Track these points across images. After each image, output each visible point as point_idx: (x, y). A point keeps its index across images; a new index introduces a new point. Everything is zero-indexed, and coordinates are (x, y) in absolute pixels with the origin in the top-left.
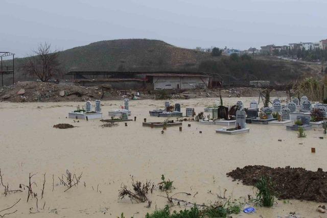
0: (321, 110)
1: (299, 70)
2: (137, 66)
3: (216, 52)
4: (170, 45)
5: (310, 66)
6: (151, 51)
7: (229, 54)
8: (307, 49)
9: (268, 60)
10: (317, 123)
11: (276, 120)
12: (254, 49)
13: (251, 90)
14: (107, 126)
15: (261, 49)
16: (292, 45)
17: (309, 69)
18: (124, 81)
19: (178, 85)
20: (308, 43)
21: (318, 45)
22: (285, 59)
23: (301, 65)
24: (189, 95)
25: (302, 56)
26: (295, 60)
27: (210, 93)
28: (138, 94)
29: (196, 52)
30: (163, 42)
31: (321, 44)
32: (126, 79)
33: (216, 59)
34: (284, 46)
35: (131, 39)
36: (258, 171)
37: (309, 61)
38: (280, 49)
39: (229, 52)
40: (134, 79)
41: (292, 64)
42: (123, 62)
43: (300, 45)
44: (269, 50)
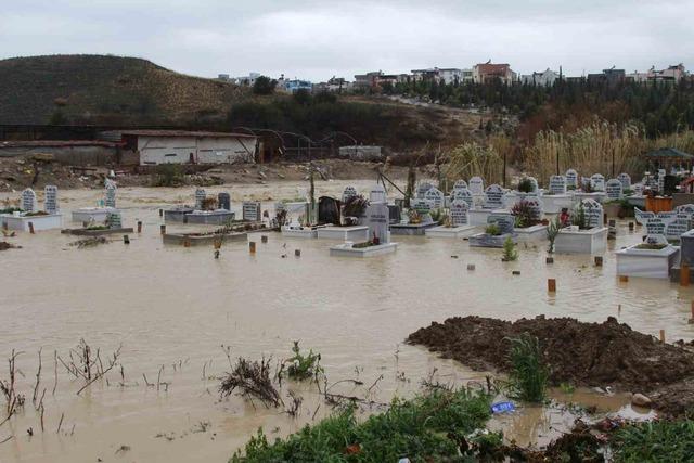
0: (532, 204)
1: (434, 125)
2: (94, 115)
3: (264, 85)
4: (165, 69)
5: (457, 117)
6: (123, 82)
7: (290, 91)
8: (448, 82)
9: (371, 103)
10: (526, 230)
11: (440, 224)
12: (341, 81)
13: (349, 165)
14: (87, 244)
15: (355, 80)
16: (419, 74)
17: (454, 123)
18: (71, 146)
19: (191, 155)
20: (451, 70)
21: (470, 73)
22: (406, 101)
23: (440, 114)
24: (222, 176)
25: (440, 96)
26: (425, 105)
27: (266, 172)
28: (112, 173)
29: (221, 85)
30: (149, 62)
31: (476, 73)
32: (79, 142)
33: (263, 101)
34: (403, 75)
35: (78, 56)
36: (477, 328)
37: (453, 105)
38: (394, 81)
39: (288, 86)
40: (96, 142)
41: (420, 113)
42: (62, 105)
43: (435, 72)
44: (371, 83)
